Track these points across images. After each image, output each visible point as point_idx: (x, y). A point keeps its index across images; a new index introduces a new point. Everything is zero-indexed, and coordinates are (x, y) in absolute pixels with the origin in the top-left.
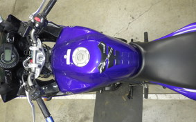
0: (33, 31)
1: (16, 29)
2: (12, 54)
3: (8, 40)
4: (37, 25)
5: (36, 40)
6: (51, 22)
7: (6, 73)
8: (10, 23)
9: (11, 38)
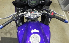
0: (46, 12)
1: (46, 5)
2: (34, 4)
3: (41, 2)
4: (49, 14)
5: (42, 14)
6: (51, 20)
7: (26, 2)
8: (48, 2)
9: (42, 3)
